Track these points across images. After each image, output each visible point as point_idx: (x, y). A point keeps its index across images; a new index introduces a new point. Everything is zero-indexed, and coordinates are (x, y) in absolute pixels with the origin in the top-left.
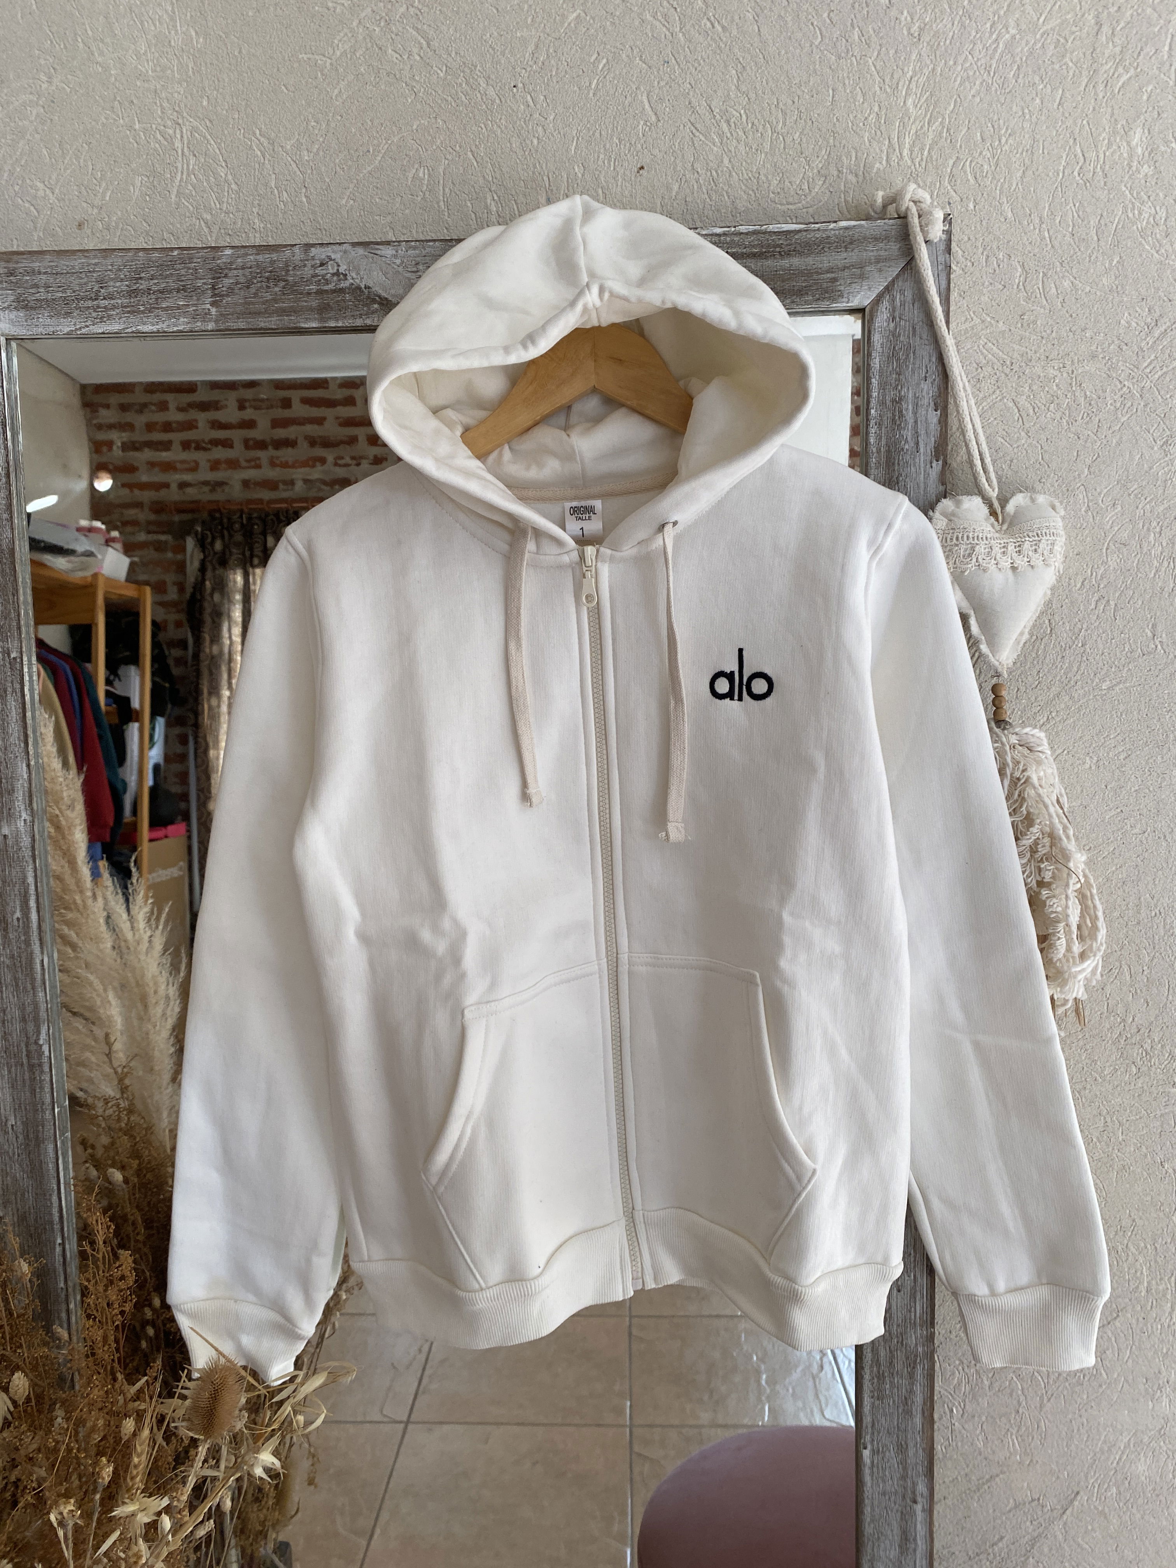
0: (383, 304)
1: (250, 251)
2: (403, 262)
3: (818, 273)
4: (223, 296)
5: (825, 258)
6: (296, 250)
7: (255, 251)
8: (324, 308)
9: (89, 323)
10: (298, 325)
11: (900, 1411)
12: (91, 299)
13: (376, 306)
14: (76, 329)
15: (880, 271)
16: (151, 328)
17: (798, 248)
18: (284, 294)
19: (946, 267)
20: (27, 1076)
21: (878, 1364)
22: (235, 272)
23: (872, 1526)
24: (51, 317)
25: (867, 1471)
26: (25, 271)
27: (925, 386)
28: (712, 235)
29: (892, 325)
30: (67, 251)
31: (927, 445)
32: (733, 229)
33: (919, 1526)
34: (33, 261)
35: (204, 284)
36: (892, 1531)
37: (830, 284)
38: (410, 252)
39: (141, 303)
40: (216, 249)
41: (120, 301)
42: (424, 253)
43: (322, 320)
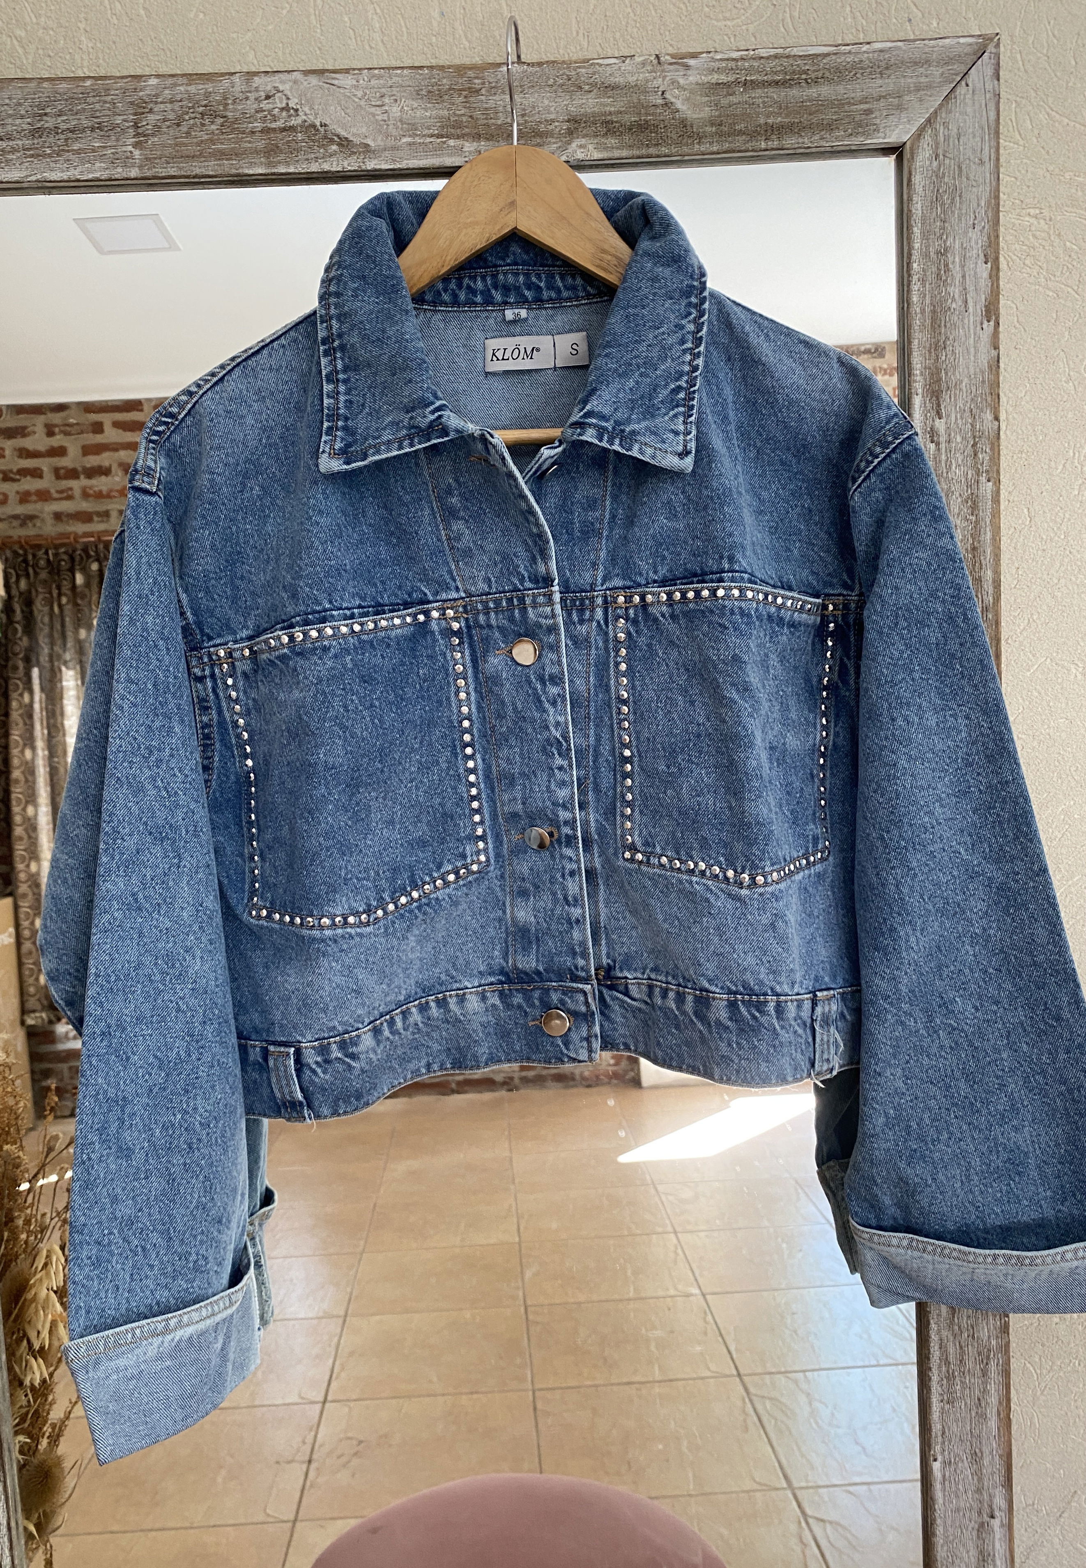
0: (343, 145)
1: (180, 81)
2: (365, 94)
3: (849, 103)
4: (148, 135)
5: (857, 86)
6: (236, 79)
7: (185, 81)
8: (272, 150)
10: (240, 171)
11: (973, 1414)
13: (334, 147)
15: (921, 100)
16: (60, 174)
17: (827, 74)
18: (223, 133)
19: (995, 95)
21: (948, 1363)
22: (162, 106)
23: (945, 1548)
25: (937, 1486)
27: (973, 235)
28: (728, 60)
29: (935, 164)
31: (977, 304)
32: (752, 53)
33: (997, 1545)
35: (124, 120)
36: (968, 1552)
37: (864, 117)
38: (374, 82)
39: (47, 144)
40: (137, 78)
41: (20, 143)
42: (390, 83)
43: (269, 164)
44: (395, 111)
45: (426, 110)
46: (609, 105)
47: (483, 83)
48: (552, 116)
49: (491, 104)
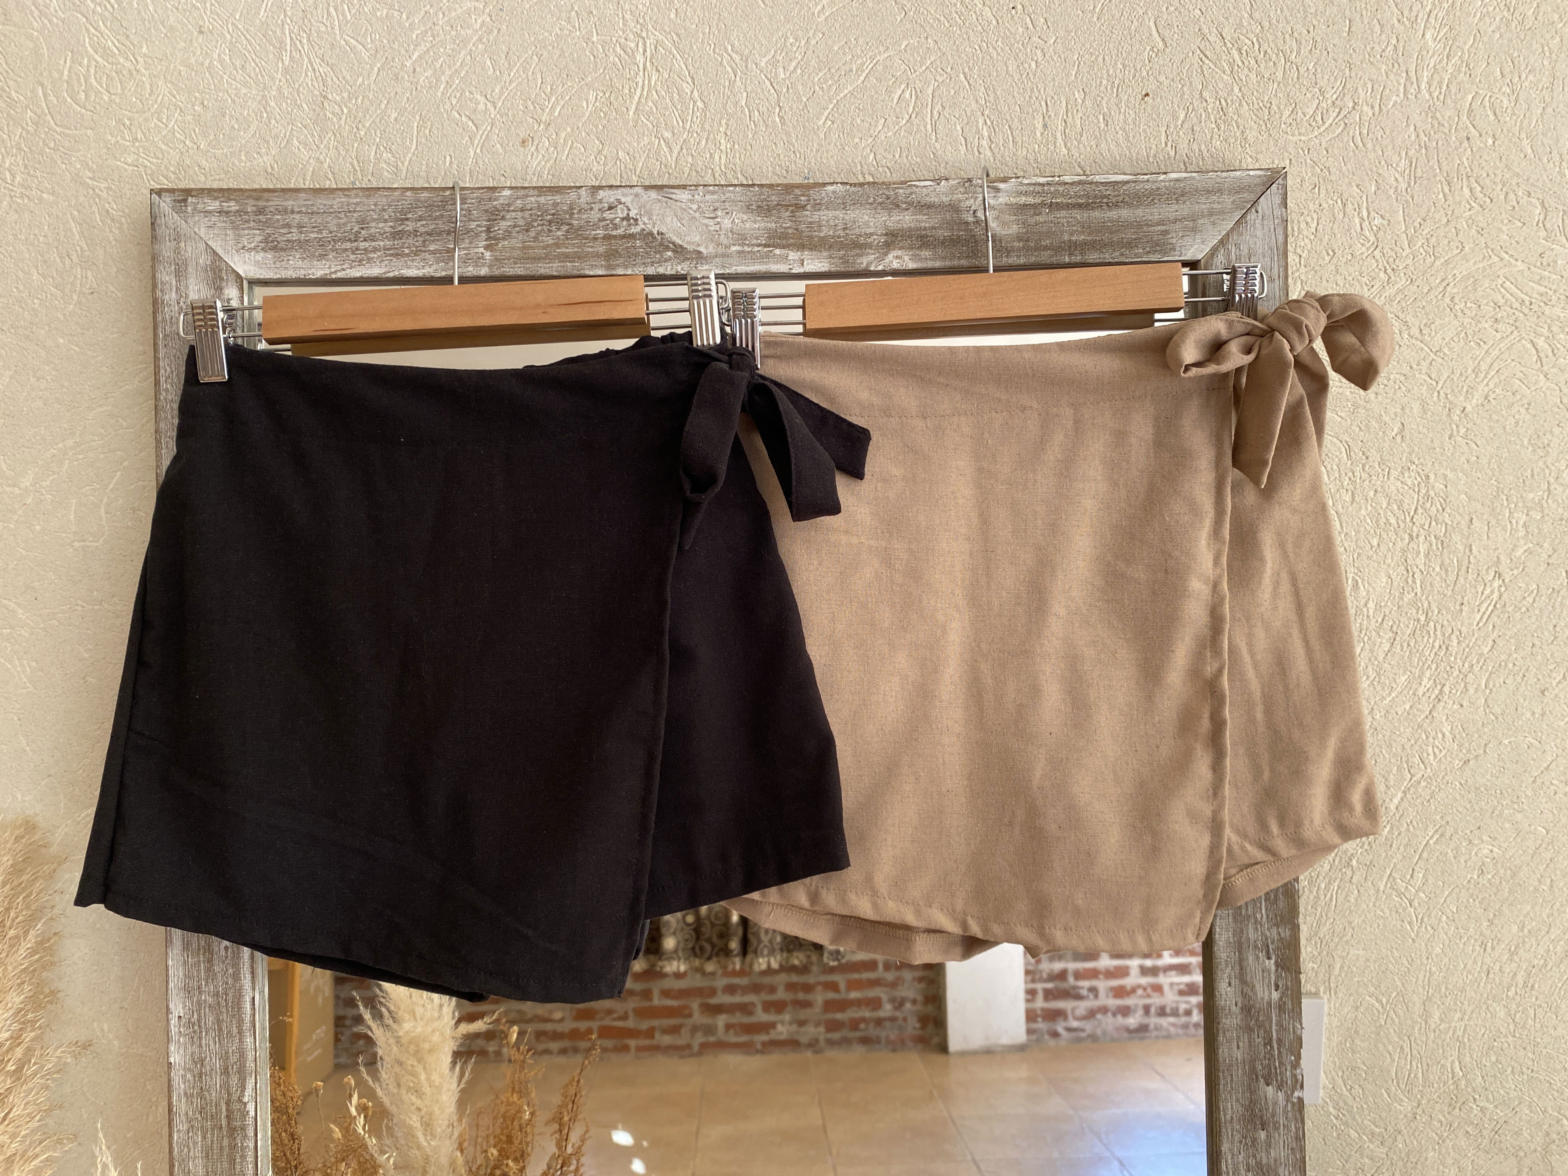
0: (677, 252)
1: (532, 192)
2: (699, 207)
3: (1147, 225)
4: (499, 239)
5: (1155, 210)
6: (583, 192)
7: (536, 193)
8: (612, 254)
9: (346, 266)
10: (582, 272)
12: (350, 240)
13: (669, 253)
14: (331, 273)
15: (1214, 224)
16: (416, 272)
17: (1127, 199)
18: (568, 239)
19: (1283, 221)
20: (226, 1142)
22: (513, 214)
24: (303, 259)
26: (277, 209)
28: (1035, 184)
30: (326, 189)
32: (1057, 179)
34: (286, 200)
35: (478, 226)
37: (1161, 237)
38: (708, 197)
39: (406, 245)
40: (493, 189)
41: (382, 243)
42: (723, 198)
43: (609, 267)
44: (727, 223)
45: (755, 222)
46: (925, 221)
47: (809, 200)
48: (872, 230)
49: (815, 218)
